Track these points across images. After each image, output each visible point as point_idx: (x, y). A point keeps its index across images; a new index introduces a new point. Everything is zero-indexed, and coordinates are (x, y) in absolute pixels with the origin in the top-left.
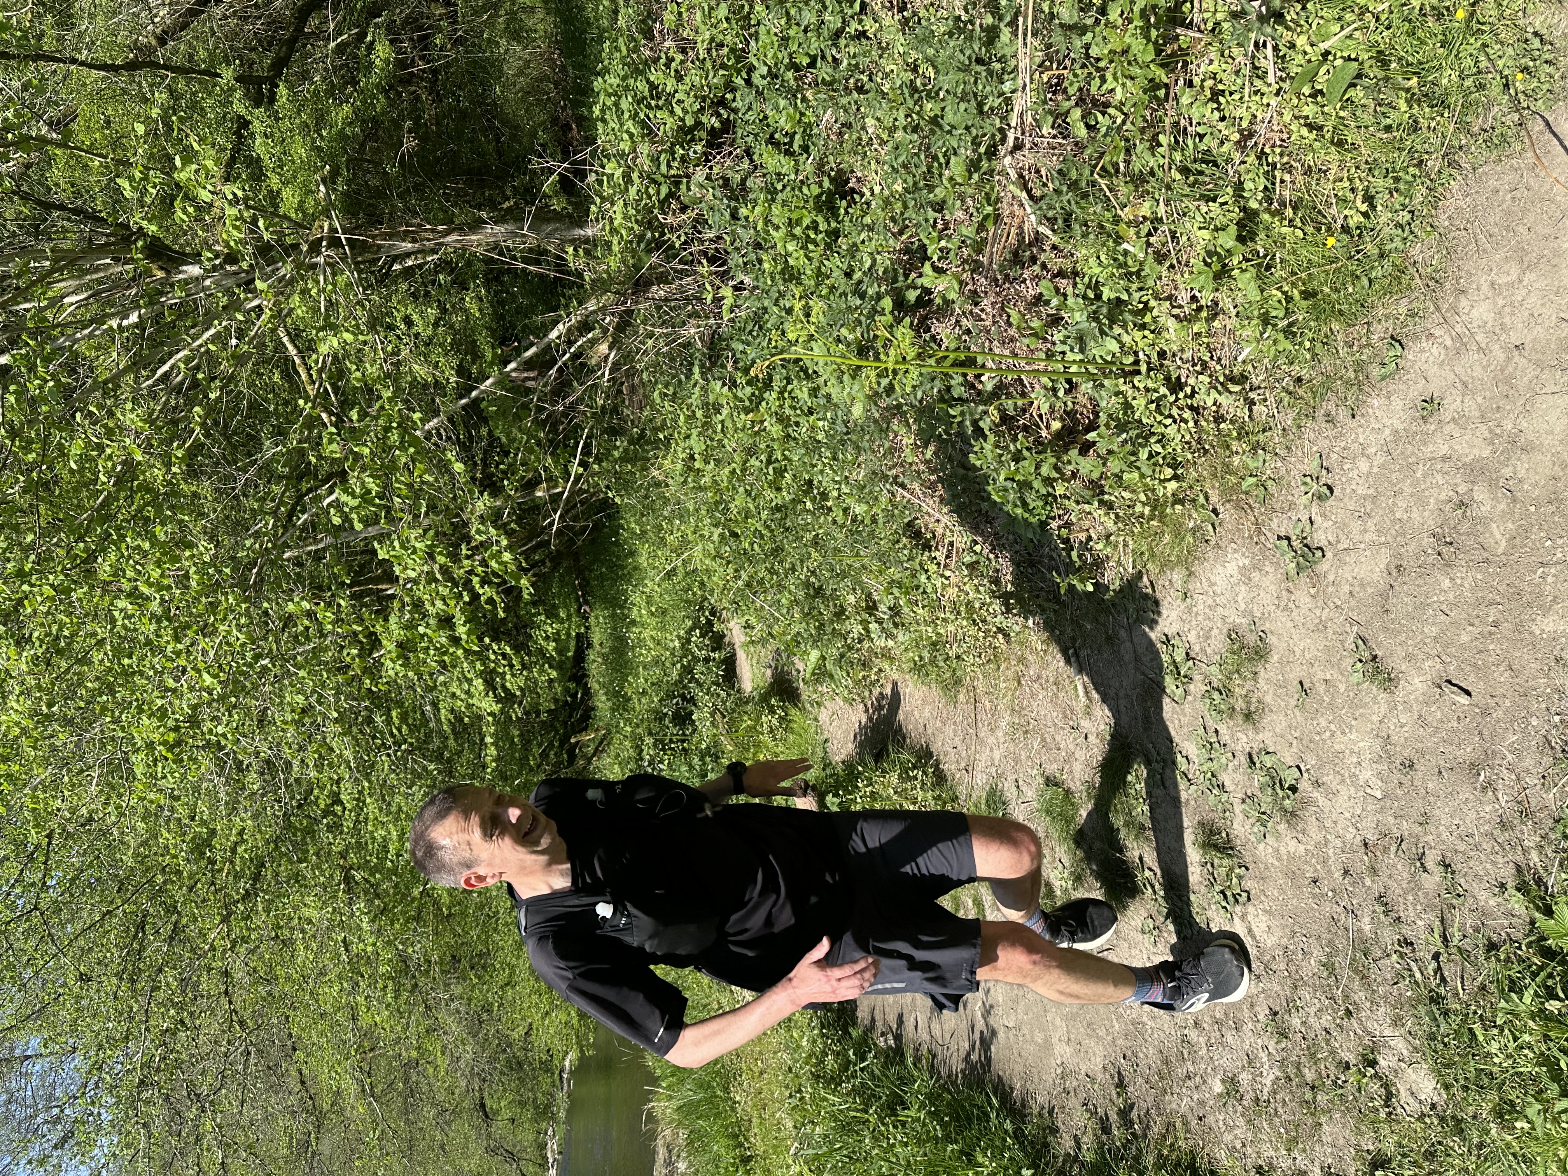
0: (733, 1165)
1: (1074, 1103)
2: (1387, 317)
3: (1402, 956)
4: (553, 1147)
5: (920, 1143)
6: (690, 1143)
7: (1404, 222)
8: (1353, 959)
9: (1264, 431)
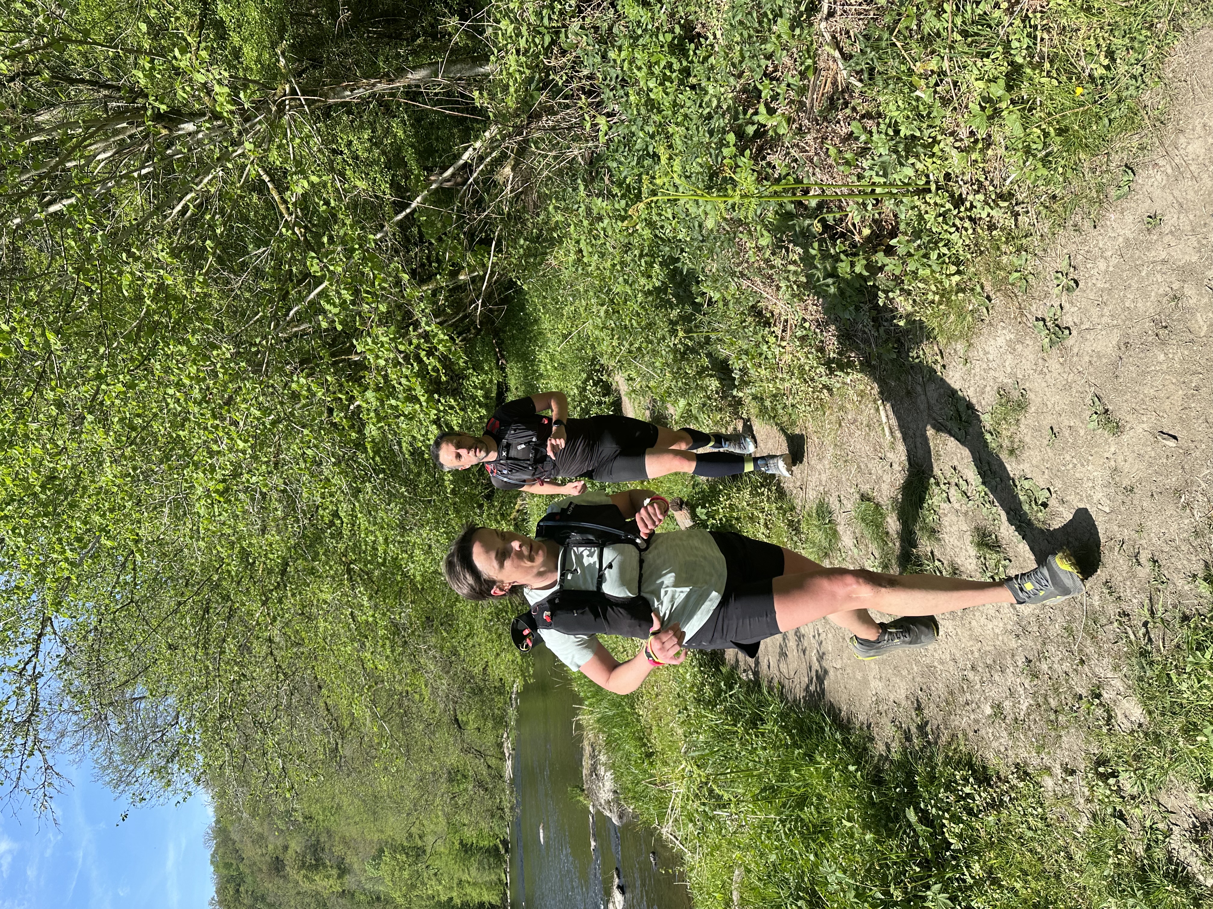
0: (640, 758)
1: (885, 720)
2: (1123, 149)
3: (1121, 623)
4: (508, 746)
5: (775, 748)
6: (608, 743)
7: (1138, 74)
8: (1086, 625)
9: (1026, 236)
